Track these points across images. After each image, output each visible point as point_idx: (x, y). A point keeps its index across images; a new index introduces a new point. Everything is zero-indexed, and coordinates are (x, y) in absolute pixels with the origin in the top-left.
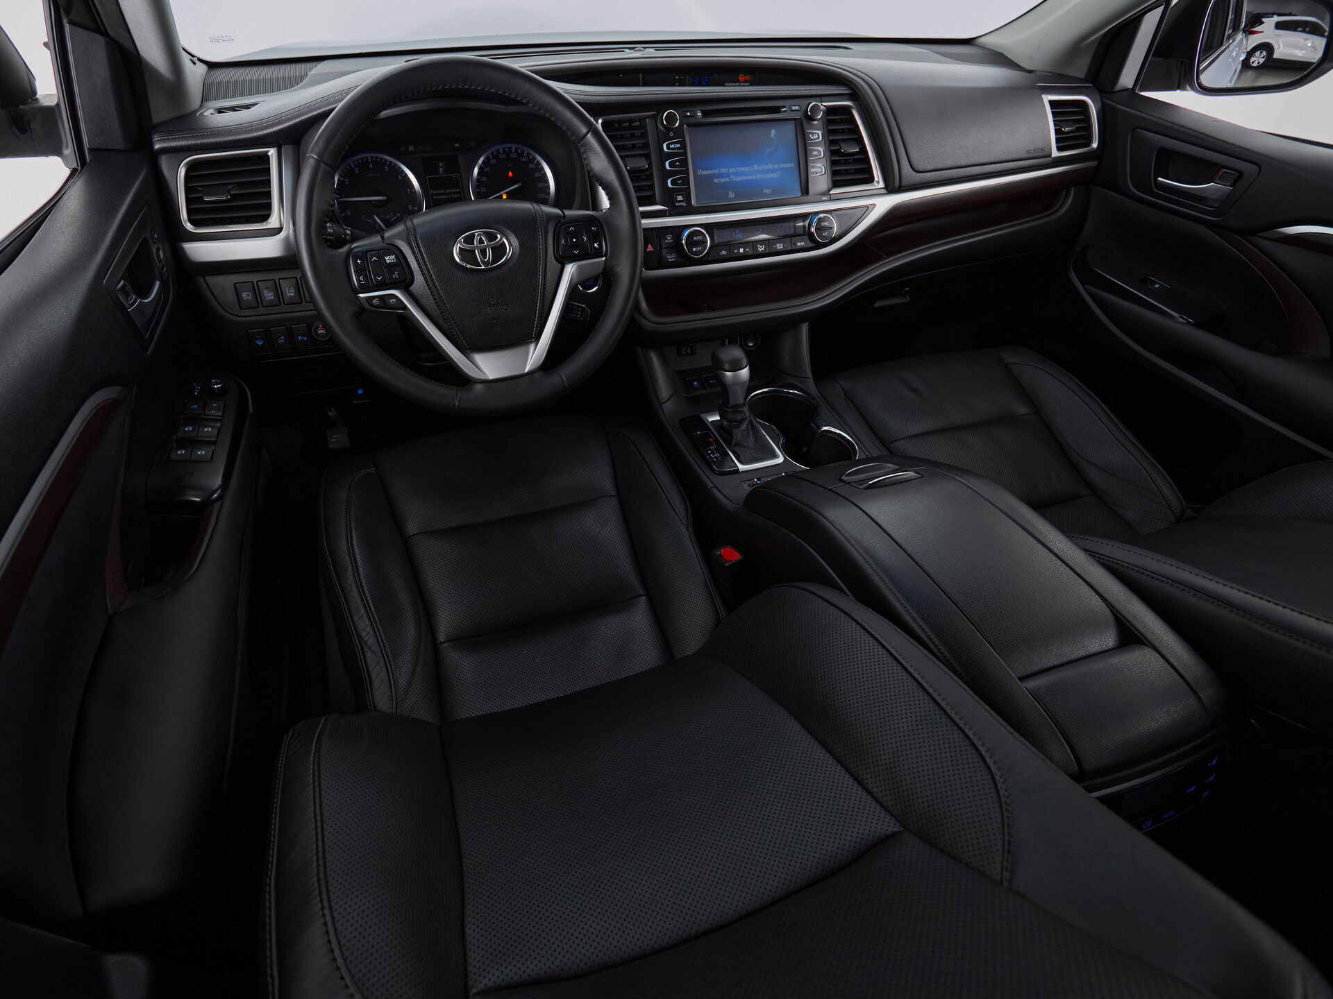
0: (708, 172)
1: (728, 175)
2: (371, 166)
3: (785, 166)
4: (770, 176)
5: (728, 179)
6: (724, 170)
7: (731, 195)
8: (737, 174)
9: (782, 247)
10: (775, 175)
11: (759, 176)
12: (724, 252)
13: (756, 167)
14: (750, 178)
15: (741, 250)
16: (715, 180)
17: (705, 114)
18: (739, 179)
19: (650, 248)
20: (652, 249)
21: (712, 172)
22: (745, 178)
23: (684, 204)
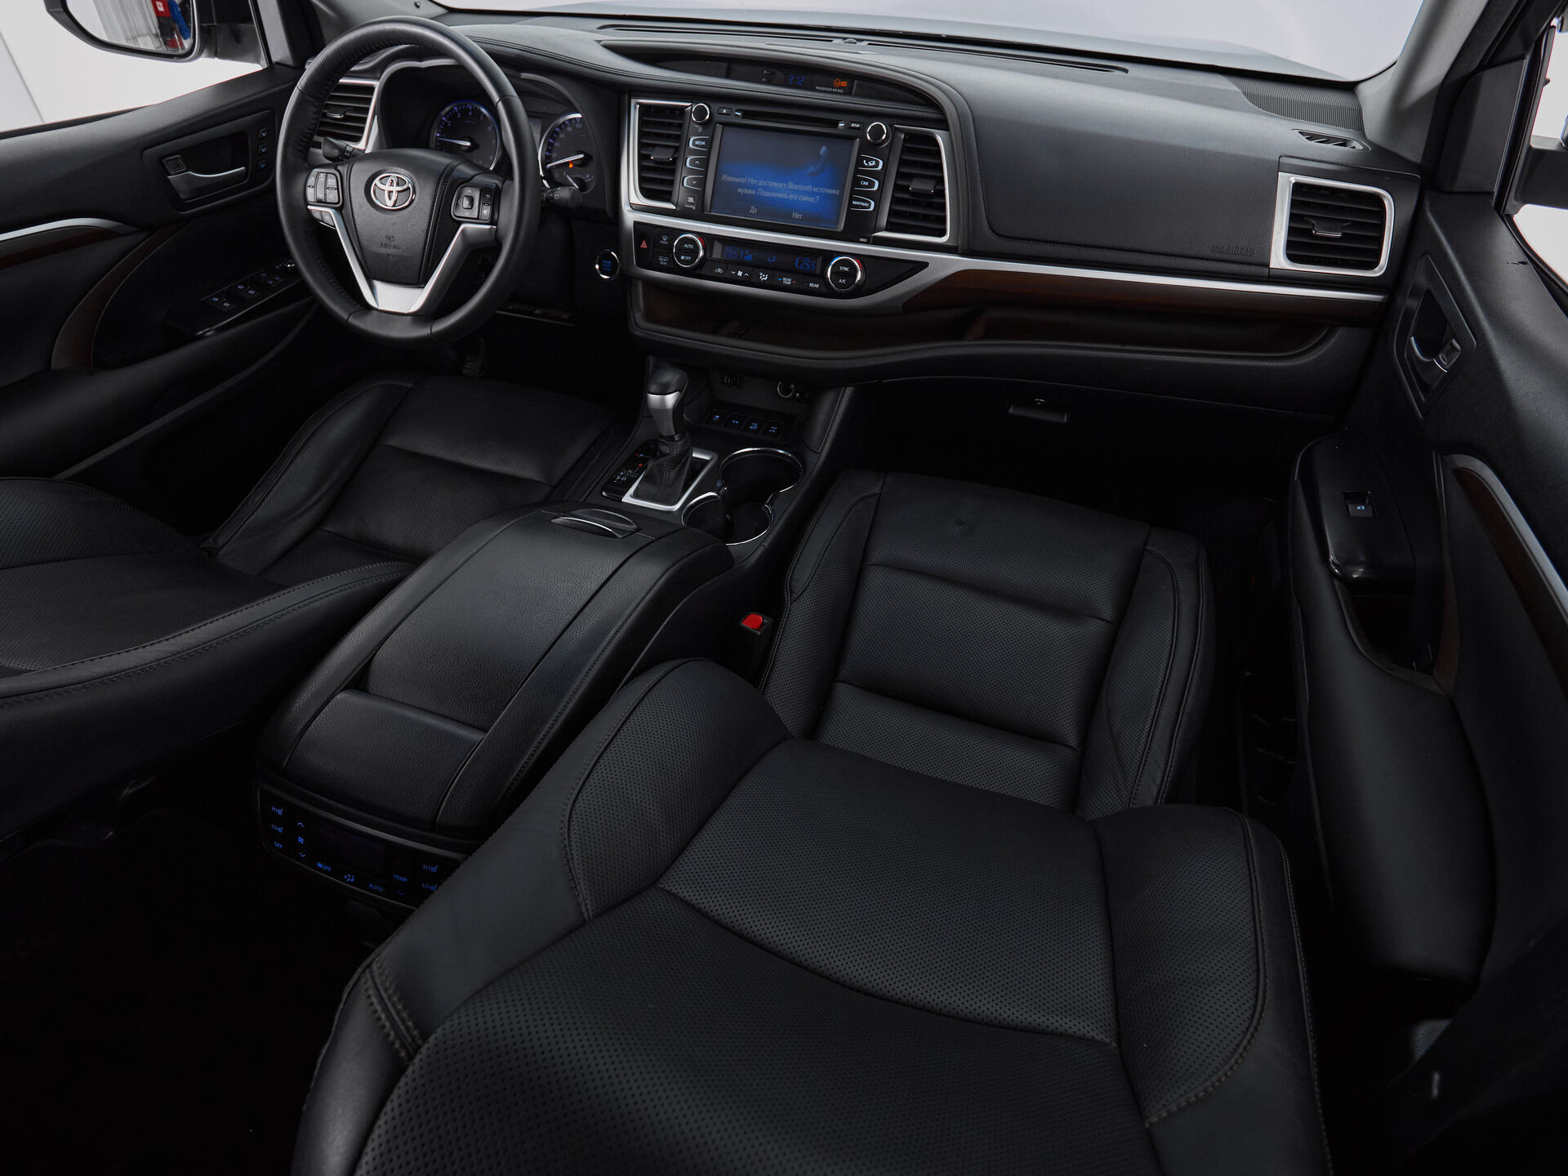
0: (733, 179)
1: (755, 187)
2: (470, 113)
3: (827, 191)
4: (805, 198)
5: (754, 192)
6: (752, 181)
7: (753, 210)
8: (766, 188)
9: (789, 283)
10: (812, 200)
11: (791, 197)
12: (719, 270)
13: (791, 185)
14: (781, 196)
15: (740, 273)
16: (739, 190)
17: (747, 114)
18: (767, 194)
19: (644, 245)
20: (645, 247)
21: (738, 180)
22: (775, 195)
23: (694, 208)
